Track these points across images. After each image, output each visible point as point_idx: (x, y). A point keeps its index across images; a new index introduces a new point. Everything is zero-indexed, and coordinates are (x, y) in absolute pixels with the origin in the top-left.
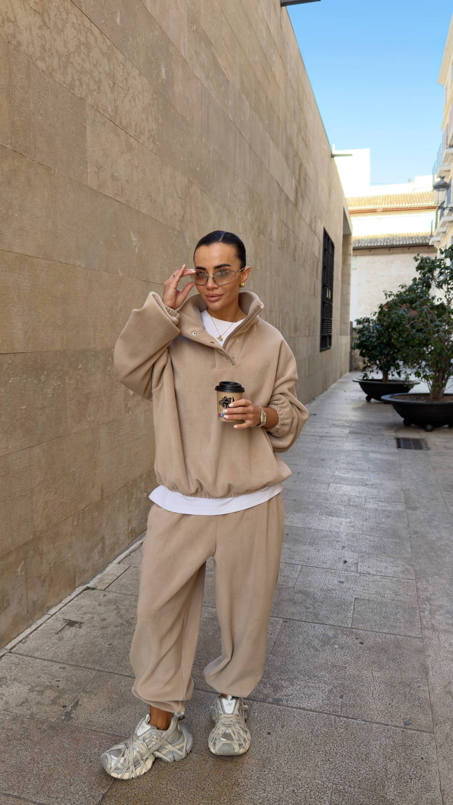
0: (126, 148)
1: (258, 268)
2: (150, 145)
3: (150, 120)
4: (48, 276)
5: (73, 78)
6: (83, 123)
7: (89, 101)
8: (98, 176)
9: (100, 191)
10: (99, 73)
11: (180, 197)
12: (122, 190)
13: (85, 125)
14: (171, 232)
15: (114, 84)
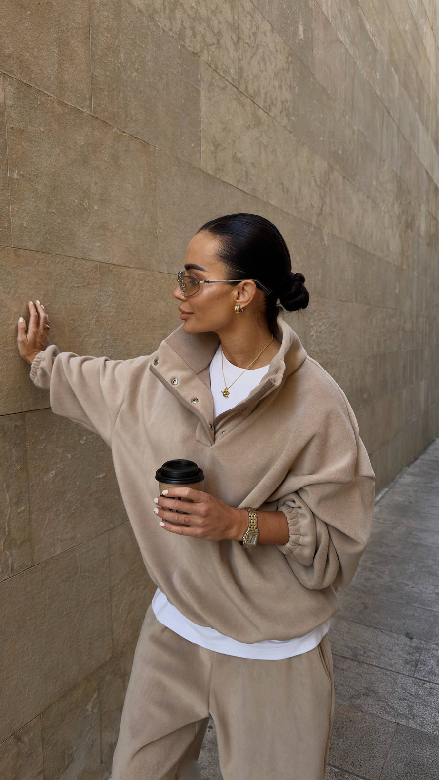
0: (253, 122)
1: (405, 267)
2: (283, 119)
3: (284, 88)
4: (142, 291)
5: (182, 25)
6: (196, 87)
7: (205, 57)
8: (215, 157)
9: (218, 177)
10: (219, 22)
11: (319, 185)
12: (247, 176)
13: (199, 88)
14: (307, 228)
15: (239, 38)
